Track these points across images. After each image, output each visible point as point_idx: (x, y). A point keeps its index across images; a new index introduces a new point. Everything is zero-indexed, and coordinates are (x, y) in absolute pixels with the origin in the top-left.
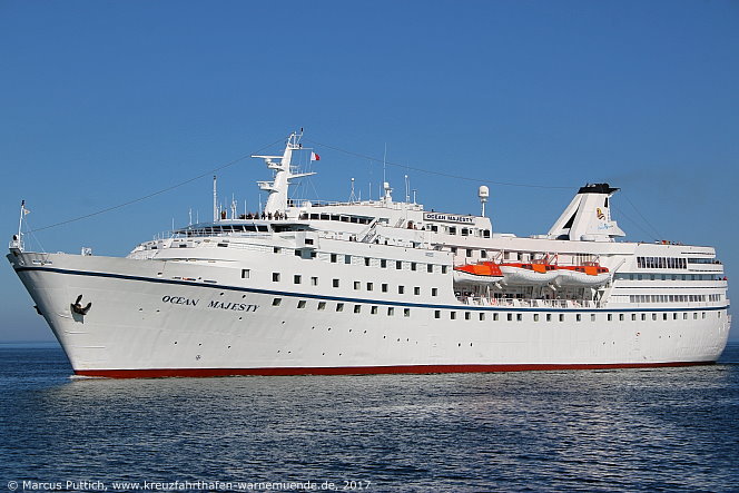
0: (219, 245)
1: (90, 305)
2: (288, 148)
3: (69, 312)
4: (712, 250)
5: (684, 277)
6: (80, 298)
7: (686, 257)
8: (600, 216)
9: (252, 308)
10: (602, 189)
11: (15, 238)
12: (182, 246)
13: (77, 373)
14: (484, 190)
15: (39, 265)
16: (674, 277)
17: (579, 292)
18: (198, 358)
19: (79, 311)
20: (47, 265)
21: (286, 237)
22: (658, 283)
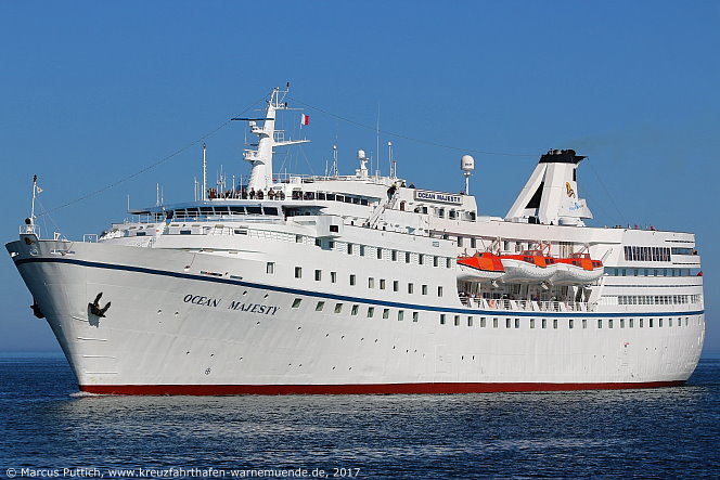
0: (237, 232)
1: (109, 305)
2: (271, 108)
3: (84, 313)
4: (691, 237)
5: (665, 272)
6: (100, 296)
7: (670, 245)
8: (570, 193)
9: (272, 310)
10: (568, 157)
11: (28, 222)
12: (183, 233)
13: (83, 388)
14: (469, 160)
15: (59, 255)
16: (656, 272)
17: (561, 291)
18: (208, 371)
19: (96, 312)
20: (68, 256)
21: (303, 223)
22: (641, 280)
